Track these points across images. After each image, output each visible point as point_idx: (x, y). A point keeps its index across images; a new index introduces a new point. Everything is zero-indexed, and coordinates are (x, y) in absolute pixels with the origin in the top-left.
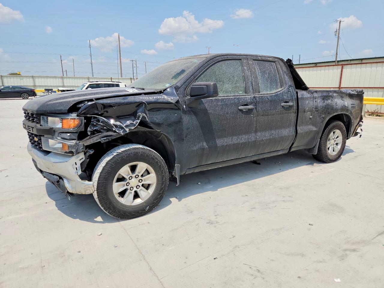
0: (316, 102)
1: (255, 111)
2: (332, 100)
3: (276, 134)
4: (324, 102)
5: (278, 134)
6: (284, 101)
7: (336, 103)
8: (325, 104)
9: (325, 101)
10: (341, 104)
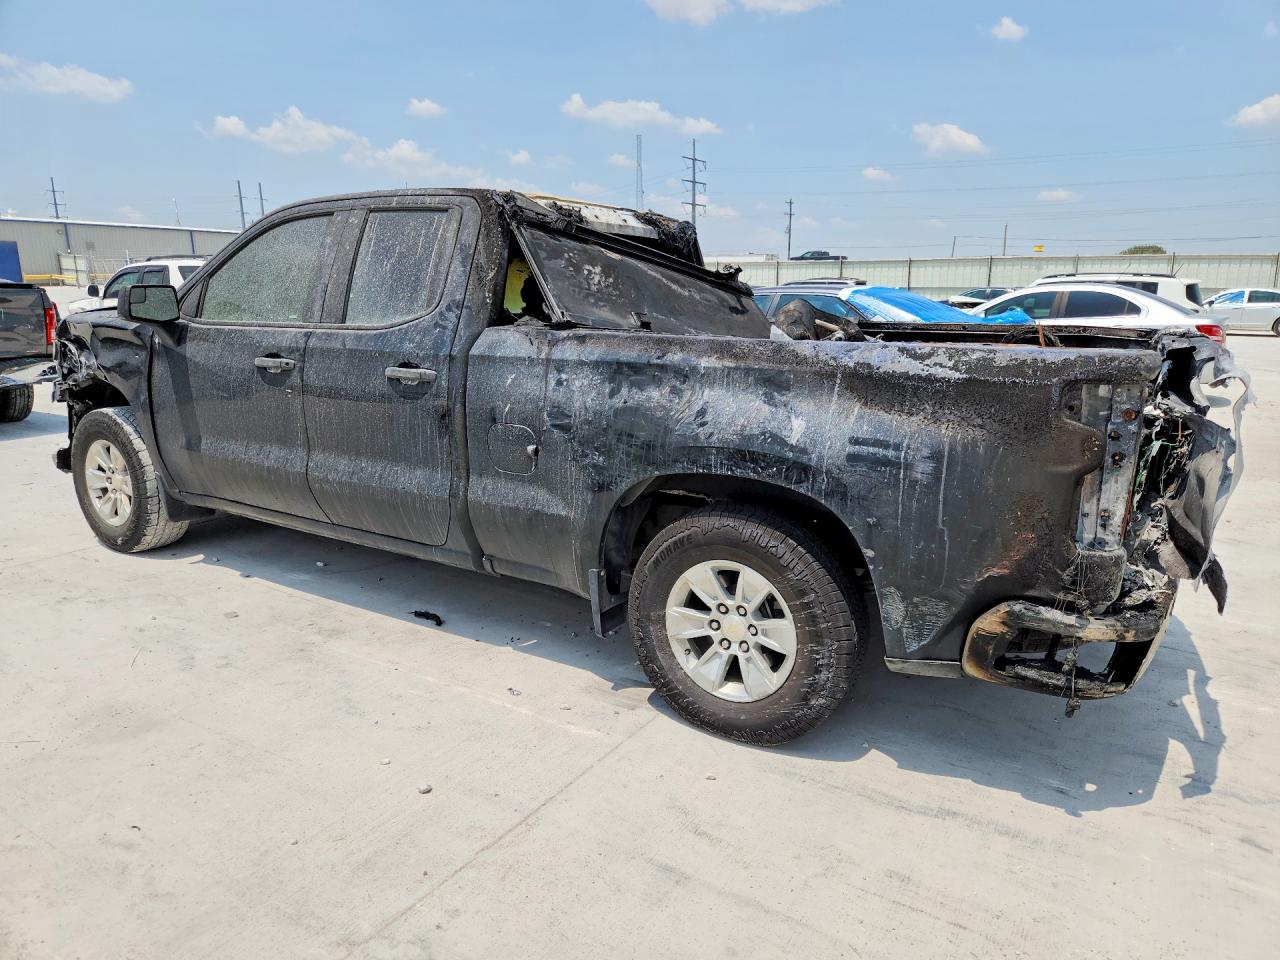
0: (559, 383)
1: (295, 379)
2: (675, 391)
3: (372, 476)
4: (612, 395)
5: (380, 478)
6: (402, 361)
7: (702, 413)
8: (618, 402)
9: (624, 391)
10: (740, 421)
